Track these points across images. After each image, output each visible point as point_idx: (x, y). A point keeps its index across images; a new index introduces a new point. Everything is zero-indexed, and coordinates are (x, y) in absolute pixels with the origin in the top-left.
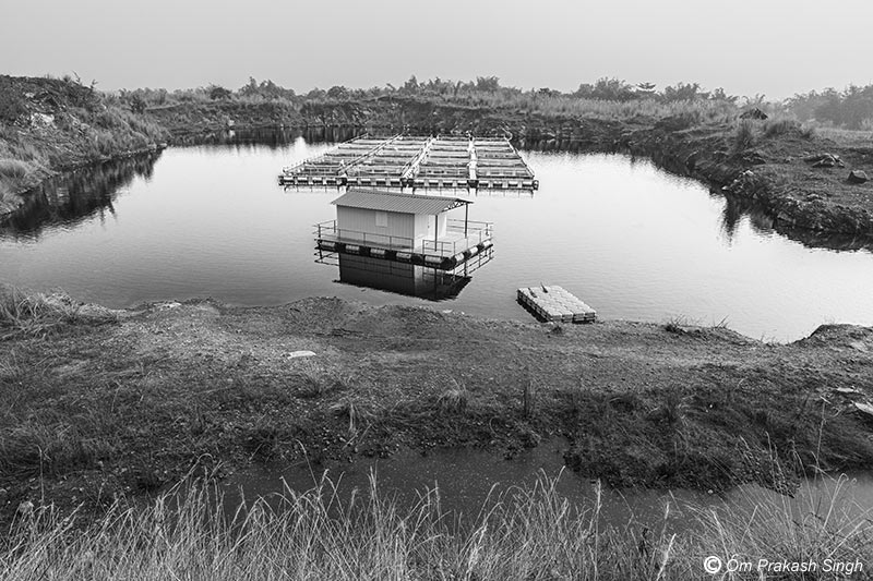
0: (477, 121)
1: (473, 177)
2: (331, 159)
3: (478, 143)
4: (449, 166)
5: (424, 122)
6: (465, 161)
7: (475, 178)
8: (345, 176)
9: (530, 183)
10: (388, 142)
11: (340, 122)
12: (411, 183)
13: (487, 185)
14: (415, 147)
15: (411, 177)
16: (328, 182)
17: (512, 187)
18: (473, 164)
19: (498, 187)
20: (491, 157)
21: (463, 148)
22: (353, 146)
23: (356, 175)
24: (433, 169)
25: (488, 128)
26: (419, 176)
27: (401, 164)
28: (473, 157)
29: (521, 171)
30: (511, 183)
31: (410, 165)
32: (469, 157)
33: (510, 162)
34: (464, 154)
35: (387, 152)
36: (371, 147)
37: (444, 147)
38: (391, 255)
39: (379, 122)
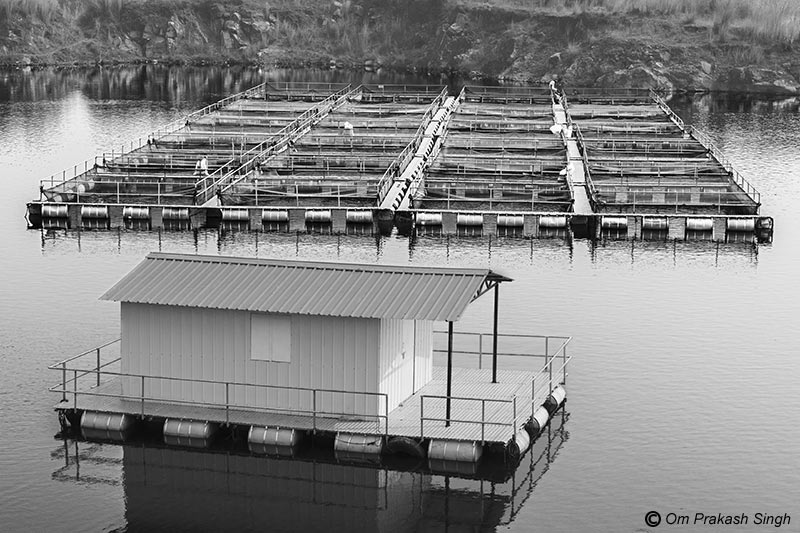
0: (573, 48)
1: (581, 207)
2: (167, 156)
3: (578, 110)
4: (507, 175)
5: (424, 51)
6: (549, 161)
7: (588, 212)
8: (213, 203)
9: (751, 223)
10: (324, 107)
11: (190, 50)
12: (404, 225)
13: (623, 229)
14: (399, 121)
15: (405, 206)
16: (167, 220)
17: (696, 237)
18: (575, 172)
19: (656, 236)
20: (622, 150)
21: (539, 125)
22: (225, 118)
23: (245, 201)
24: (461, 186)
25: (606, 67)
26: (424, 204)
27: (371, 169)
28: (573, 150)
29: (716, 189)
30: (693, 223)
31: (397, 171)
32: (561, 150)
33: (680, 165)
34: (544, 142)
35: (324, 136)
36: (275, 121)
37: (486, 122)
38: (315, 444)
39: (298, 52)
